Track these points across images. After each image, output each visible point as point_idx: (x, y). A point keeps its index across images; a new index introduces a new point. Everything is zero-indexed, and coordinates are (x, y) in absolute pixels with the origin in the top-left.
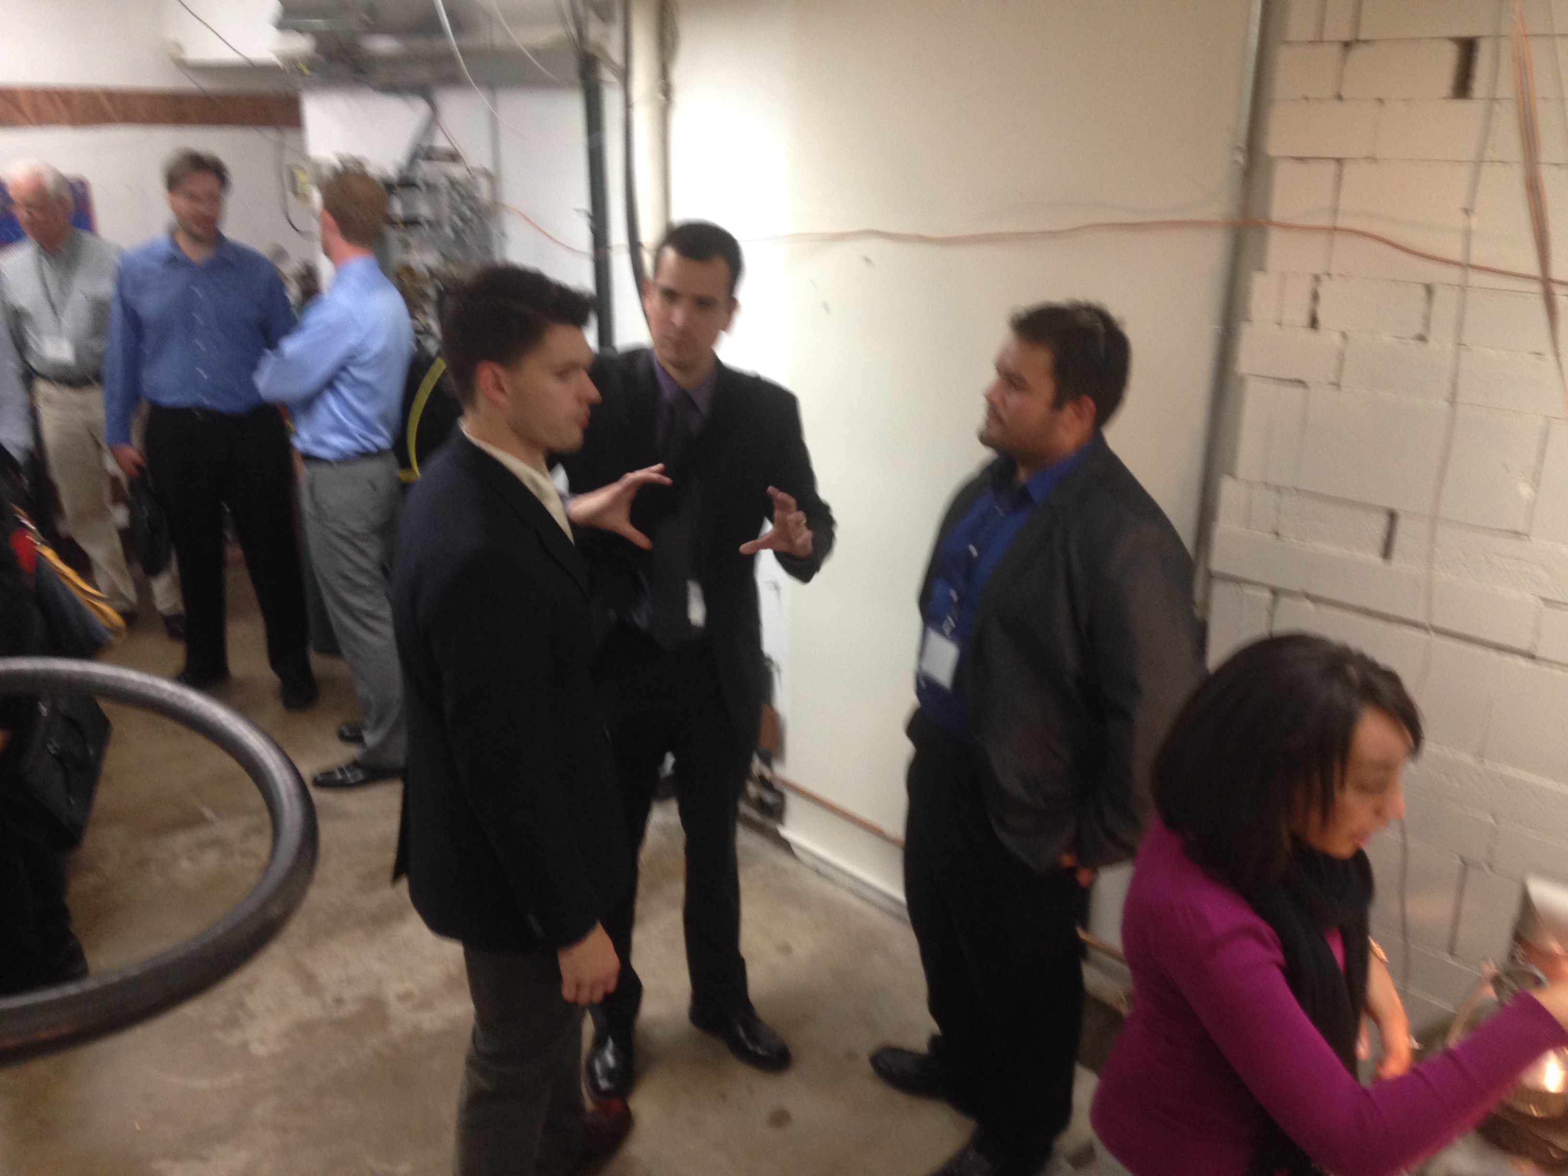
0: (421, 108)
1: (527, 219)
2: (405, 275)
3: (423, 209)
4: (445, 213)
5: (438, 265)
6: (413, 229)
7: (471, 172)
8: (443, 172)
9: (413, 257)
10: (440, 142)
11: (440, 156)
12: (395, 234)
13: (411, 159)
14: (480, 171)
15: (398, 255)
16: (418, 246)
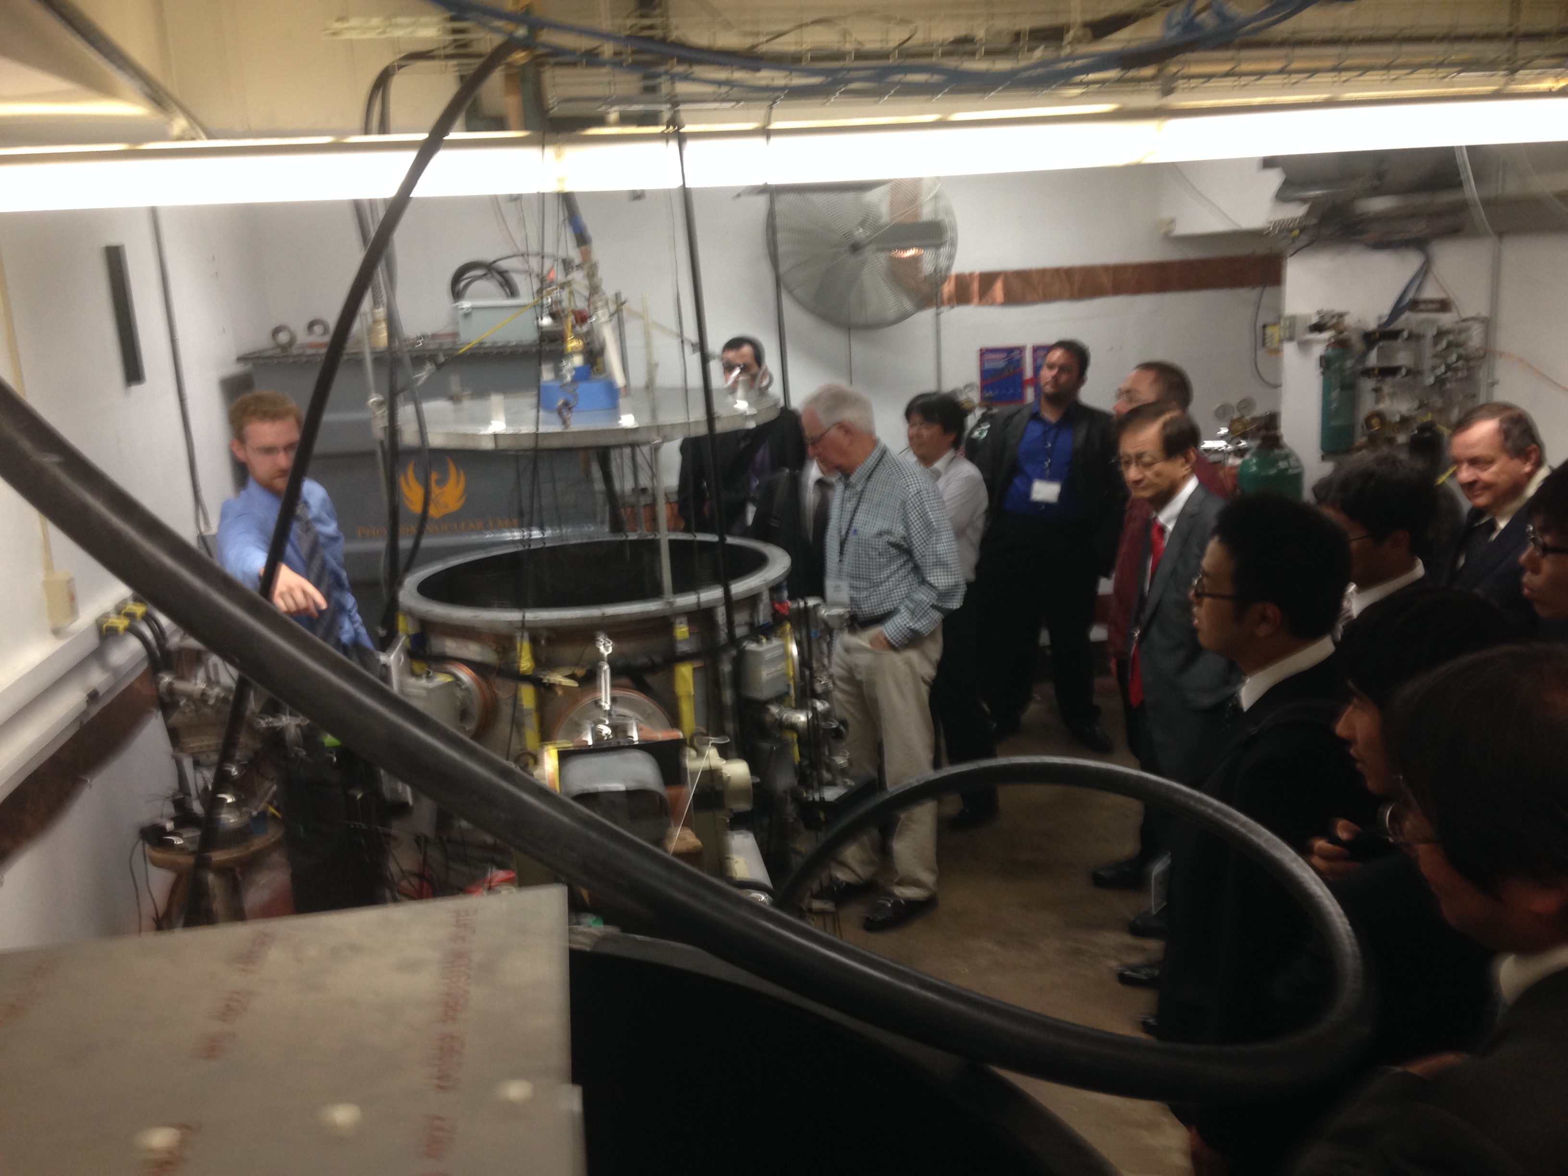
0: (1415, 260)
2: (1375, 421)
3: (1403, 358)
4: (1428, 362)
5: (1414, 413)
6: (1389, 380)
7: (1464, 320)
8: (1433, 322)
9: (1385, 406)
10: (1430, 292)
11: (1430, 306)
12: (1368, 384)
13: (1397, 311)
14: (1473, 319)
15: (1367, 404)
16: (1392, 396)
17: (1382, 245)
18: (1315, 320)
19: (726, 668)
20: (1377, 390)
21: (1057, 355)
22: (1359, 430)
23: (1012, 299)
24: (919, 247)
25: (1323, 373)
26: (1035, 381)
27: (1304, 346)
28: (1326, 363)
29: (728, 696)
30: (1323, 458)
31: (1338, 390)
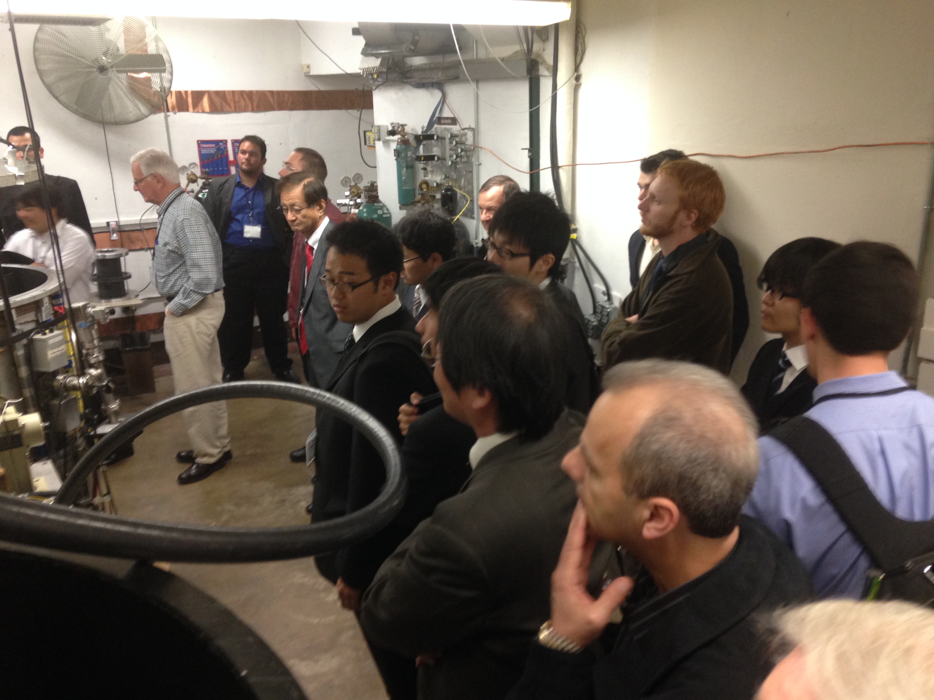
0: (438, 95)
1: (493, 154)
2: (424, 186)
3: (436, 151)
4: (448, 153)
5: (443, 181)
6: (430, 162)
7: (463, 129)
8: (448, 130)
9: (429, 178)
10: (447, 113)
11: (446, 121)
12: (420, 165)
13: (431, 124)
14: (468, 129)
15: (421, 177)
16: (432, 172)
17: (421, 85)
18: (390, 128)
19: (20, 352)
20: (425, 169)
21: (246, 145)
22: (417, 192)
23: (215, 109)
24: (149, 71)
25: (396, 160)
26: (235, 162)
27: (386, 143)
28: (397, 153)
29: (24, 372)
30: (401, 208)
31: (405, 169)
